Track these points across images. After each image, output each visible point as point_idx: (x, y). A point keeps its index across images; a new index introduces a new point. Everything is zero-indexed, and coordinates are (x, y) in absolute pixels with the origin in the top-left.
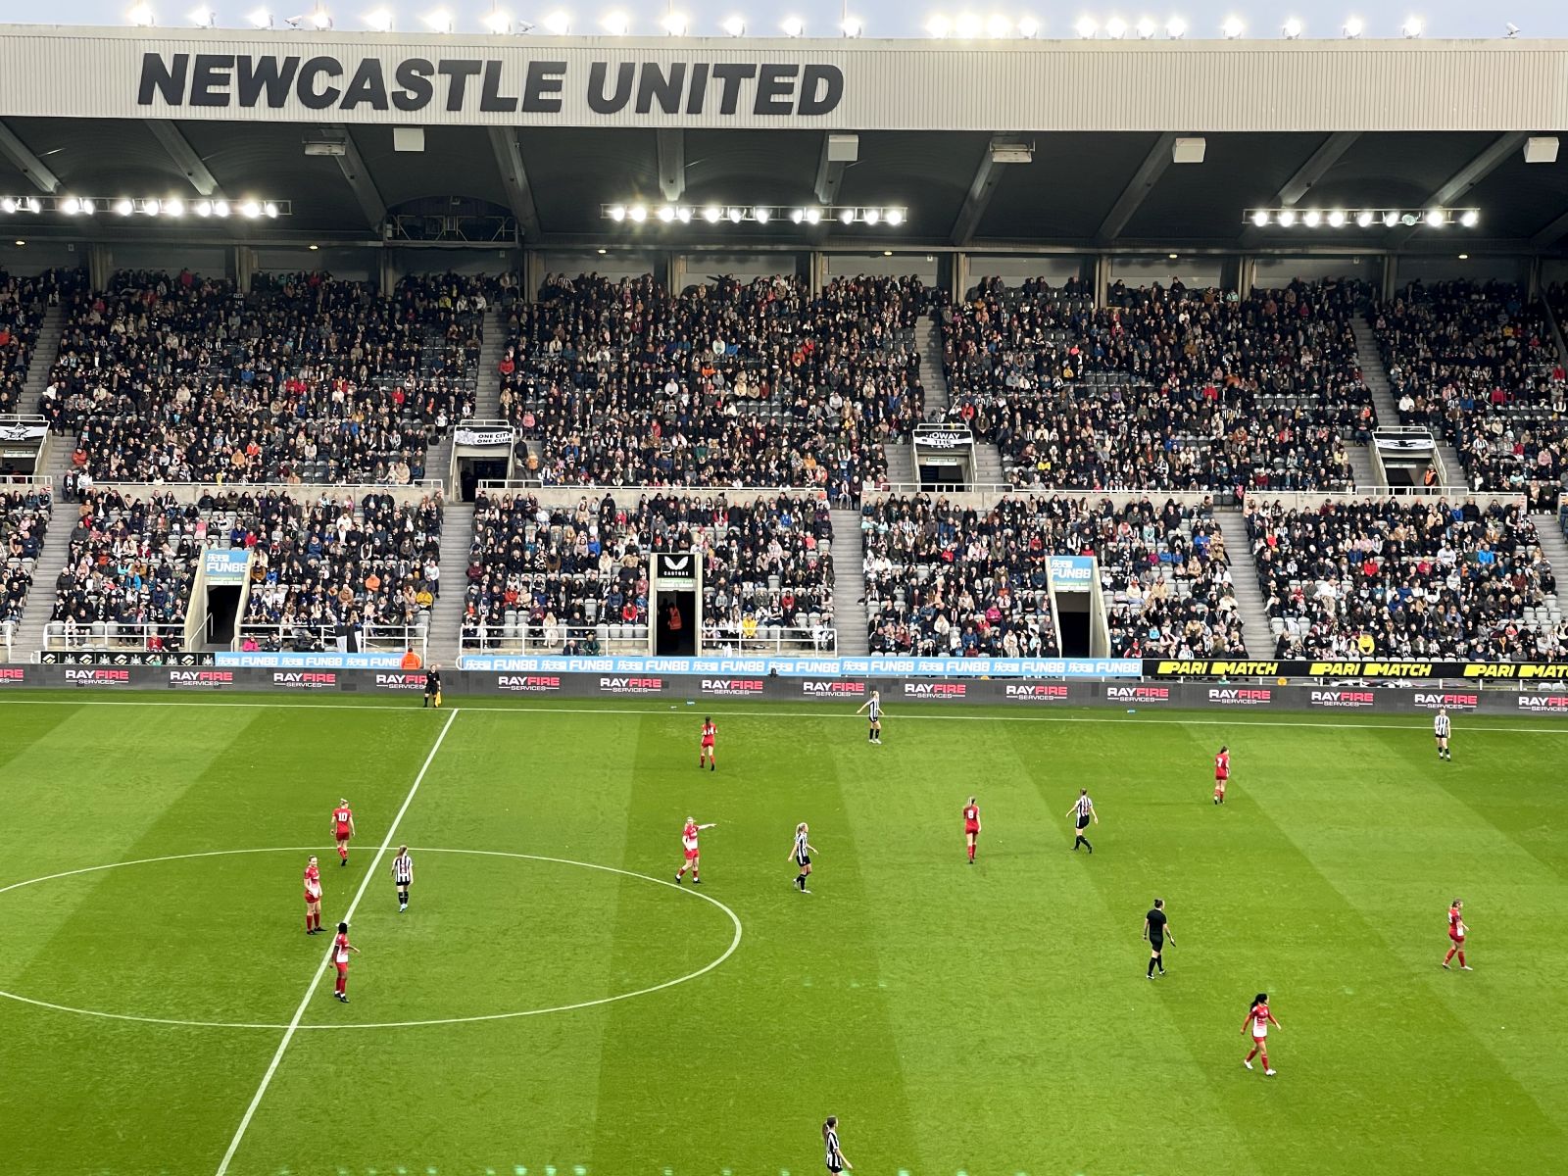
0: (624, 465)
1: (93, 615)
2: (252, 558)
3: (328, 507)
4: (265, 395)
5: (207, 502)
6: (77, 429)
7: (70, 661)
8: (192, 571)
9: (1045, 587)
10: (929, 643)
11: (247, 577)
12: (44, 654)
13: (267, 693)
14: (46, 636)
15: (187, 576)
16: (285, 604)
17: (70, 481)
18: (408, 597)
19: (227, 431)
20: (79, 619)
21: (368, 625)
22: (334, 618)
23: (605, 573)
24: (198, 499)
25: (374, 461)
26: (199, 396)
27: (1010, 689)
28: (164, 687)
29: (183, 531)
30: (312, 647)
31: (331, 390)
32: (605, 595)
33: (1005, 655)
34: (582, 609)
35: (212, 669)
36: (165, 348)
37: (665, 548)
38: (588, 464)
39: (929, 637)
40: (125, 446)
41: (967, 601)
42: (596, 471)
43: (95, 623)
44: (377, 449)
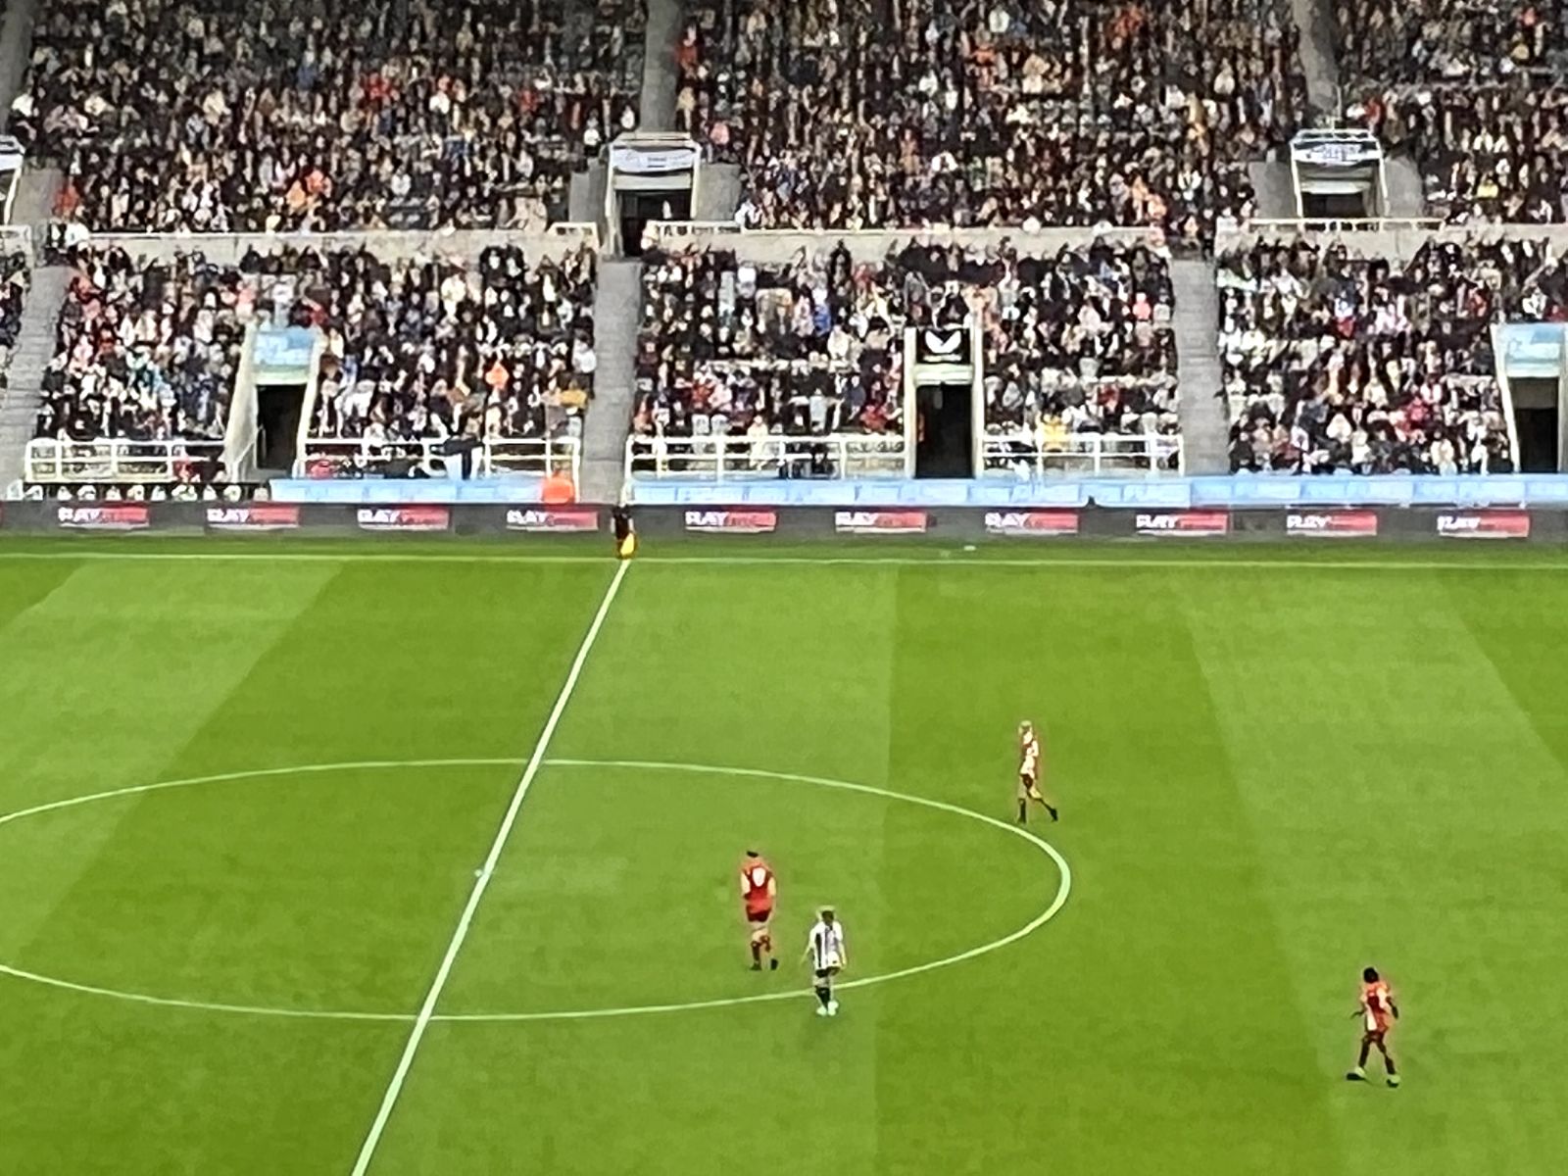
0: (864, 196)
1: (93, 429)
2: (320, 345)
3: (429, 267)
4: (333, 104)
5: (252, 262)
6: (63, 158)
7: (64, 495)
8: (234, 362)
9: (1491, 371)
10: (1323, 456)
11: (315, 370)
12: (27, 486)
13: (351, 540)
14: (28, 460)
15: (226, 371)
16: (370, 409)
17: (56, 234)
18: (553, 397)
19: (277, 156)
20: (74, 434)
21: (493, 439)
22: (442, 429)
23: (839, 358)
24: (240, 258)
25: (495, 198)
26: (236, 107)
27: (1444, 522)
28: (198, 531)
29: (220, 305)
30: (411, 473)
31: (429, 94)
32: (839, 390)
33: (1435, 470)
34: (805, 411)
35: (270, 505)
36: (186, 37)
37: (926, 319)
38: (810, 196)
39: (1321, 447)
40: (133, 181)
41: (1376, 393)
42: (822, 206)
43: (98, 441)
44: (499, 179)
